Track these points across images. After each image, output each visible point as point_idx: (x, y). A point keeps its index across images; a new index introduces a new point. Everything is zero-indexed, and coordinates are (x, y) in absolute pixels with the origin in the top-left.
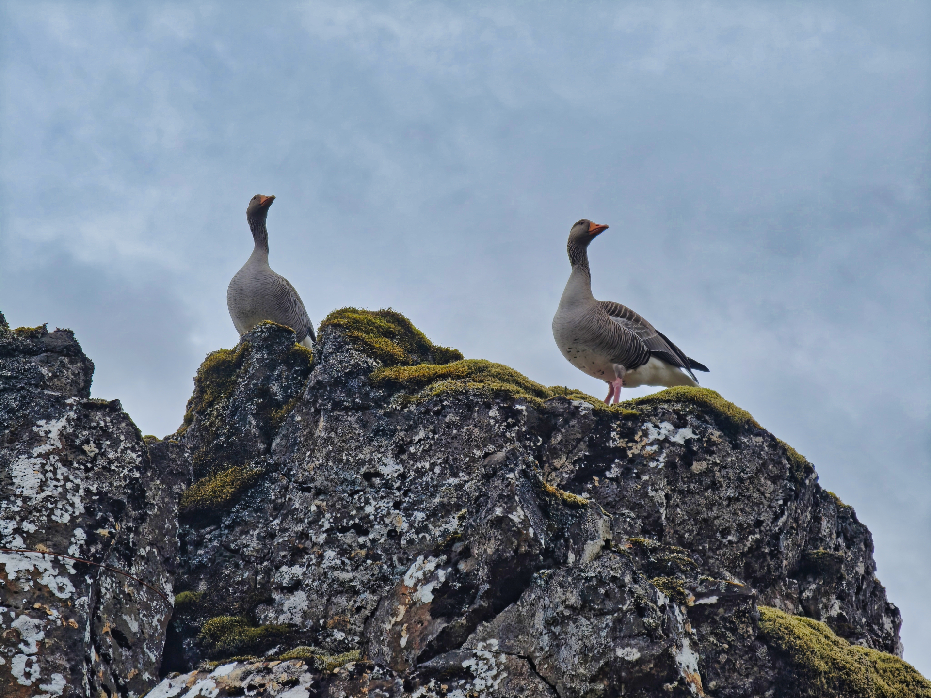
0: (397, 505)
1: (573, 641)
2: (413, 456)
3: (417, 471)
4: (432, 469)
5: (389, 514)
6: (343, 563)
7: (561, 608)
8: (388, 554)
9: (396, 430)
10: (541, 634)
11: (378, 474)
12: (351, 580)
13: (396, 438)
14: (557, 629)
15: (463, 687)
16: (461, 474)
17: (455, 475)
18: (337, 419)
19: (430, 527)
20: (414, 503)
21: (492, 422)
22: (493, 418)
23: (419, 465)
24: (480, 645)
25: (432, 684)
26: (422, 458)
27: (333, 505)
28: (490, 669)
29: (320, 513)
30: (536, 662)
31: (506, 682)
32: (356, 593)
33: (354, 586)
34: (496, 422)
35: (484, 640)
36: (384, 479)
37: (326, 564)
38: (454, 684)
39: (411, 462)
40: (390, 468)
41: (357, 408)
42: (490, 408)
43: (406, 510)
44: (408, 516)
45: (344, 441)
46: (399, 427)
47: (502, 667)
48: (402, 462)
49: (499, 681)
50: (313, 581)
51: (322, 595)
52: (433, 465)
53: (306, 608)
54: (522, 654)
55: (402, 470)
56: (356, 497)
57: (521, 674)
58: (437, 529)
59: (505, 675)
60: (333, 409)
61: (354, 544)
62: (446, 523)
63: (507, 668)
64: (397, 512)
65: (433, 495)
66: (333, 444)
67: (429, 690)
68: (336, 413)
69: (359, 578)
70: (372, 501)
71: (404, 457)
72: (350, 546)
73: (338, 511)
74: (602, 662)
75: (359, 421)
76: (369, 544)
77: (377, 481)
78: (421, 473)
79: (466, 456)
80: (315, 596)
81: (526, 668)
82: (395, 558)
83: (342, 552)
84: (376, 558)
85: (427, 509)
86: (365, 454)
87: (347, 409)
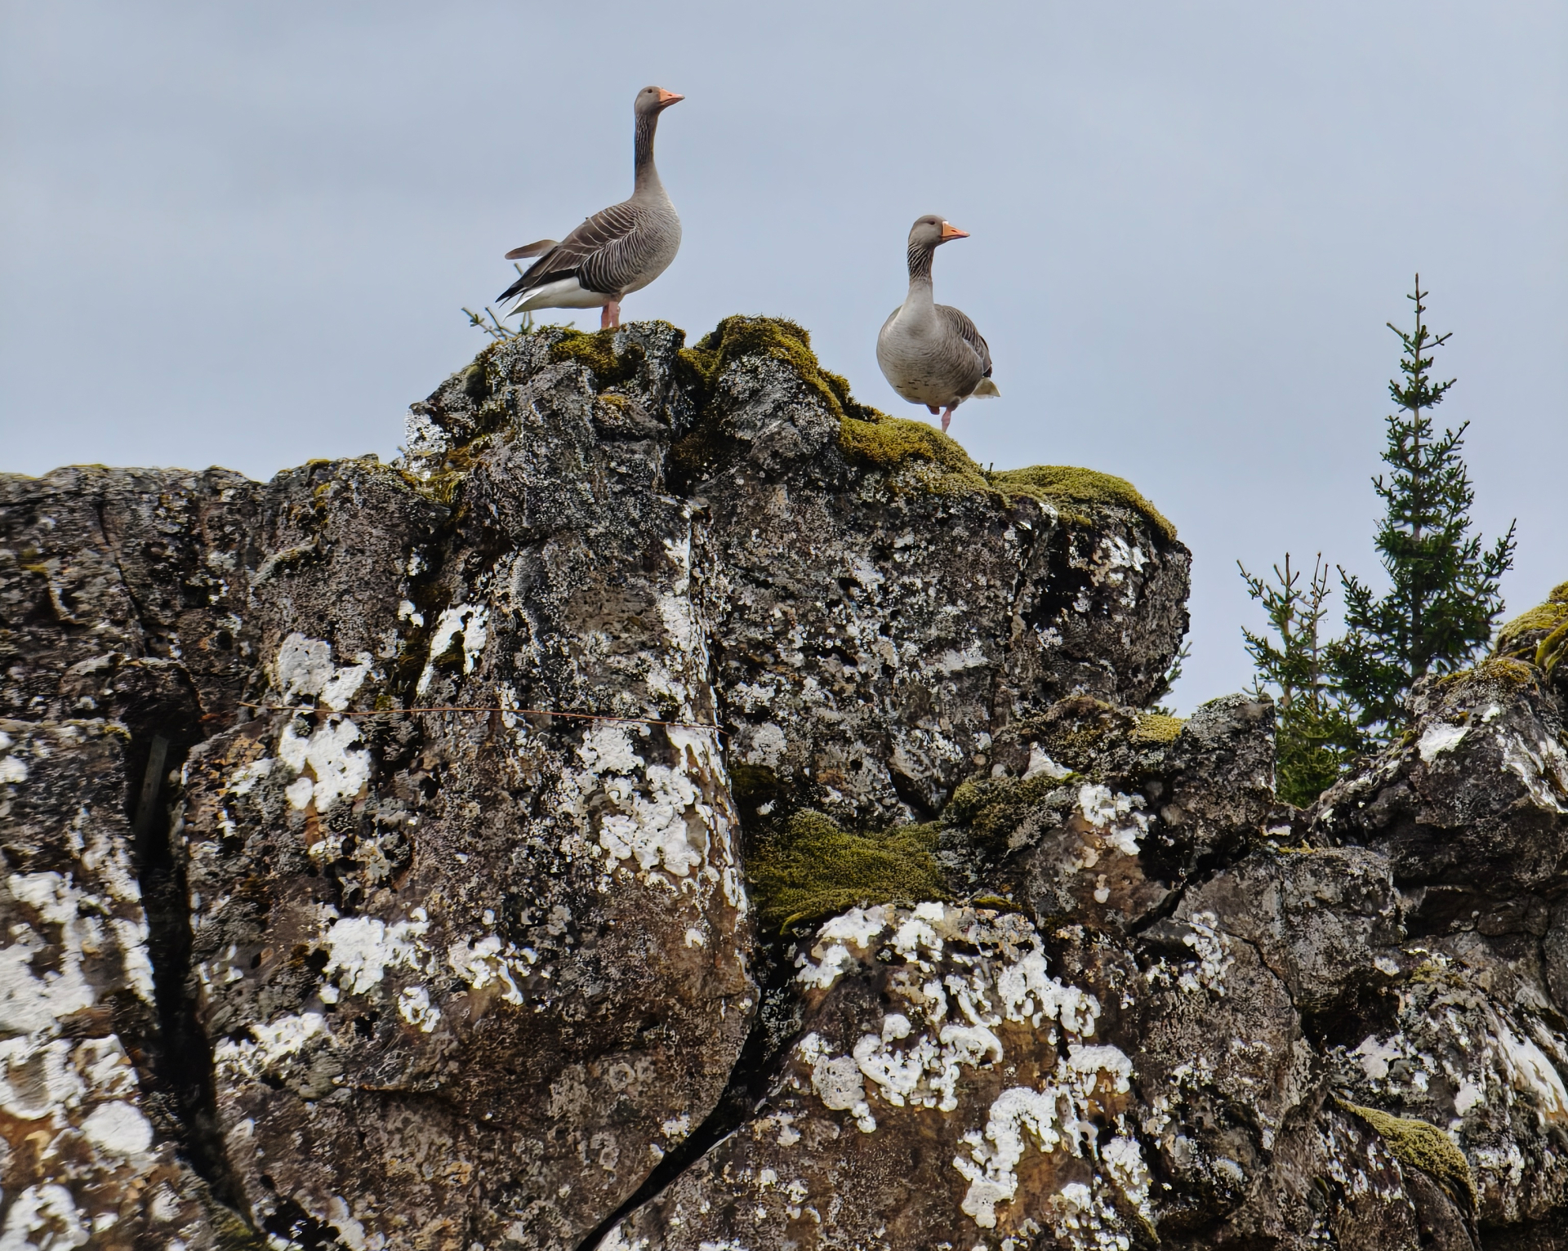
0: (885, 630)
1: (1315, 937)
2: (898, 566)
3: (903, 586)
4: (925, 589)
5: (876, 640)
6: (827, 697)
7: (1308, 899)
8: (881, 695)
9: (875, 527)
10: (1273, 919)
11: (857, 584)
12: (839, 723)
13: (874, 537)
14: (1296, 920)
15: (1193, 971)
16: (960, 602)
17: (954, 603)
18: (808, 500)
19: (921, 664)
20: (902, 631)
21: (1007, 546)
22: (1010, 542)
23: (906, 580)
24: (1196, 917)
25: (1163, 965)
26: (911, 572)
27: (804, 615)
28: (1214, 951)
29: (787, 623)
30: (1265, 950)
31: (1235, 969)
32: (848, 741)
33: (845, 732)
34: (1013, 547)
35: (1199, 911)
36: (865, 591)
37: (806, 695)
38: (1184, 966)
39: (895, 574)
40: (868, 575)
41: (830, 489)
42: (1007, 528)
43: (896, 638)
44: (899, 646)
45: (811, 530)
46: (879, 524)
47: (1227, 951)
48: (883, 570)
49: (1225, 967)
50: (790, 714)
51: (804, 736)
52: (927, 585)
53: (784, 750)
54: (1246, 936)
55: (882, 581)
56: (836, 610)
57: (1250, 963)
58: (930, 668)
59: (1231, 961)
60: (805, 487)
61: (839, 675)
62: (940, 661)
63: (1232, 953)
64: (885, 639)
65: (927, 624)
66: (798, 530)
67: (1162, 971)
68: (807, 492)
69: (849, 721)
70: (855, 619)
71: (888, 565)
72: (833, 676)
73: (812, 624)
74: (1352, 969)
75: (828, 504)
76: (858, 678)
77: (855, 591)
78: (909, 590)
79: (968, 580)
80: (794, 735)
81: (1255, 958)
82: (887, 701)
83: (823, 683)
84: (868, 698)
85: (921, 641)
86: (835, 550)
87: (819, 489)
